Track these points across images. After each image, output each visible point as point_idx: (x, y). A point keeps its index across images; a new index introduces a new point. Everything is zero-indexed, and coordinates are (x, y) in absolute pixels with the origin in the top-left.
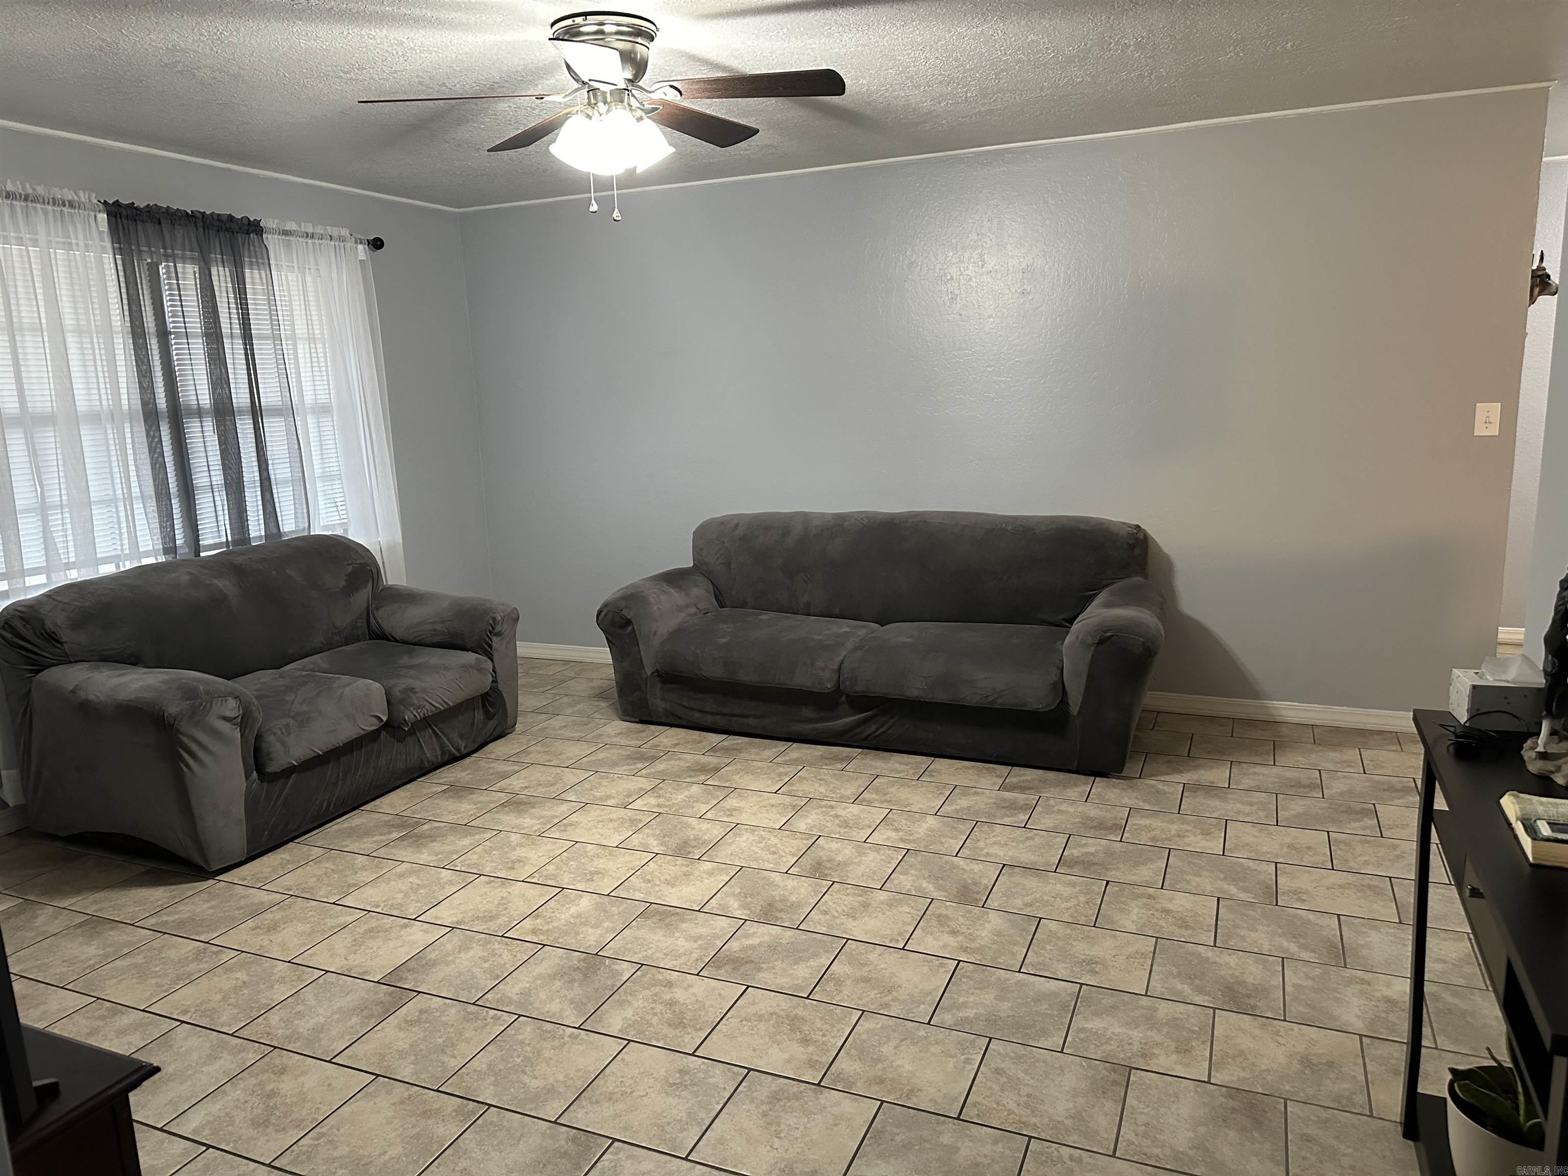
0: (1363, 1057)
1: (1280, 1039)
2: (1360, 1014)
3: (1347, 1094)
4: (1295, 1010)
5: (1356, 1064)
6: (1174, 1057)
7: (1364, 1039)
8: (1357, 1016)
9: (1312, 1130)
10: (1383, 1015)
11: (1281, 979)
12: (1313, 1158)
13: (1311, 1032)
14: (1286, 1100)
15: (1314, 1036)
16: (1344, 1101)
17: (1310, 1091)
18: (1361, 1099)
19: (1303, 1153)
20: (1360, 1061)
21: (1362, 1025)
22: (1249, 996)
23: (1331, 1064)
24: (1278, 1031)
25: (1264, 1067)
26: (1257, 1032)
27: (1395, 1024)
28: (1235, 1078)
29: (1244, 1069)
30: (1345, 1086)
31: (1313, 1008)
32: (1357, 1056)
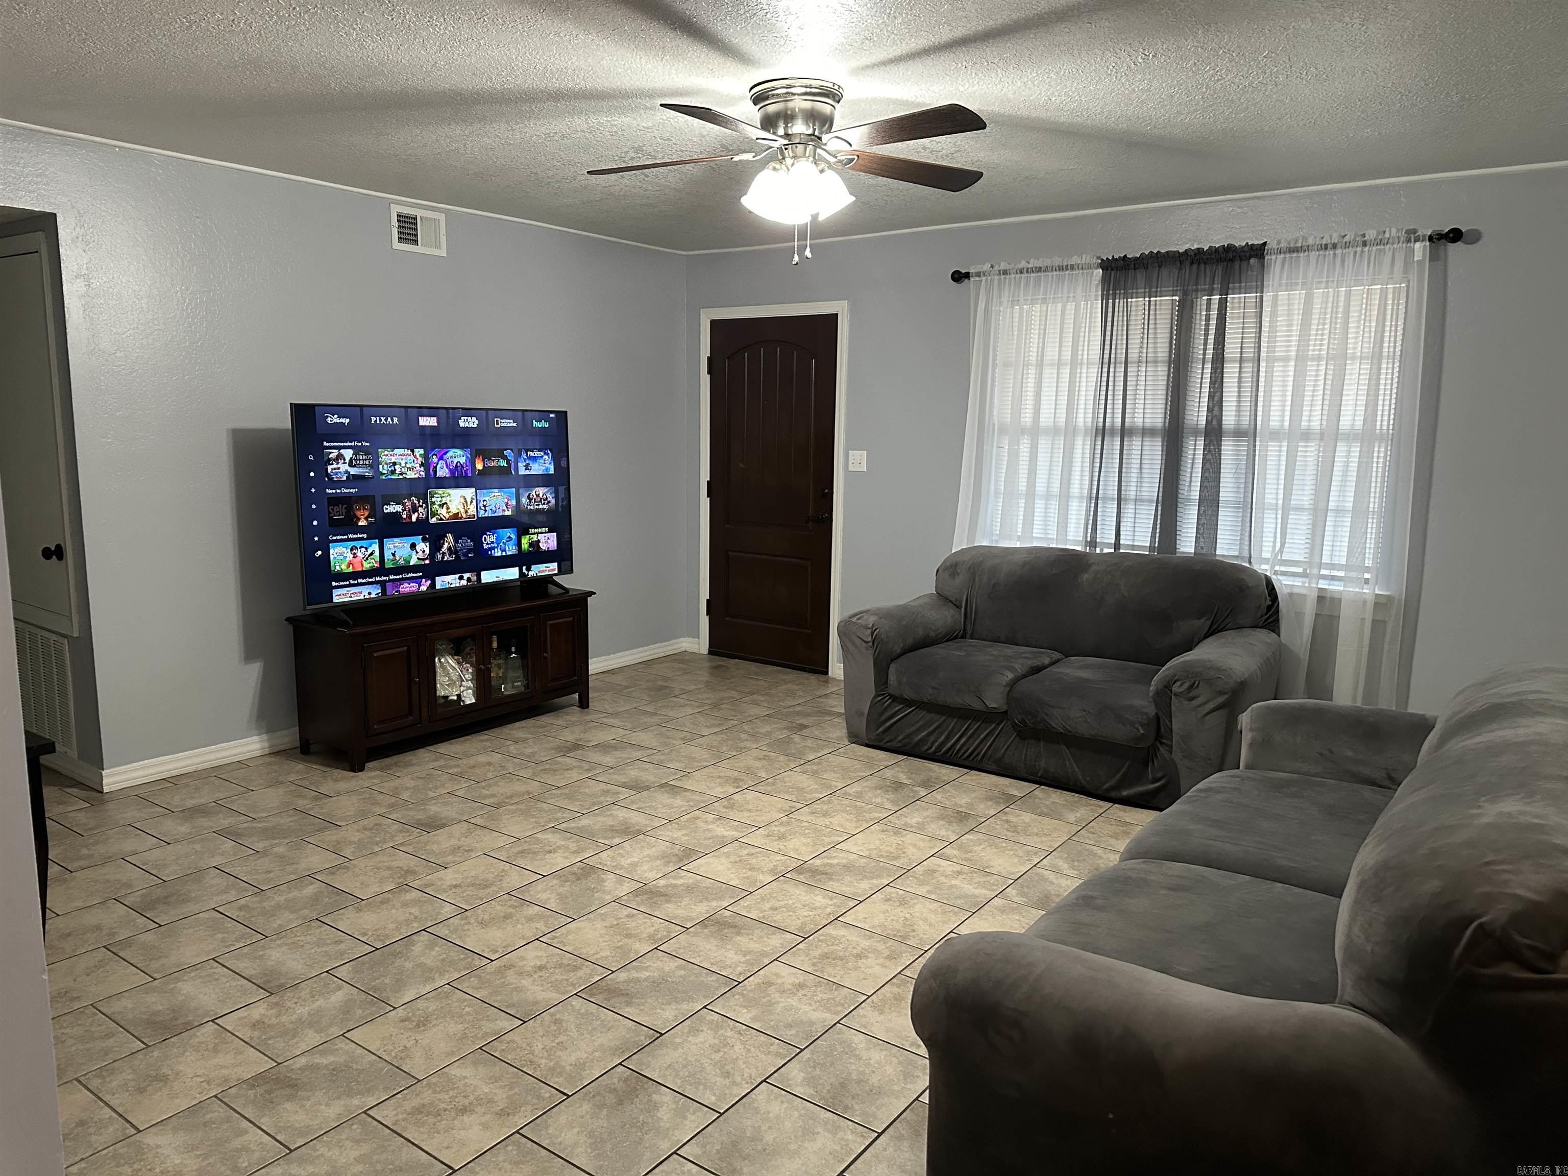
0: (121, 1116)
1: (199, 1079)
2: (159, 1150)
3: (108, 1079)
4: (219, 1111)
5: (121, 1104)
6: (257, 1017)
7: (133, 1131)
8: (159, 1146)
9: (110, 1042)
10: (136, 1166)
11: (264, 1128)
12: (93, 1029)
13: (183, 1103)
14: (148, 1046)
15: (177, 1101)
16: (104, 1073)
17: (137, 1062)
18: (94, 1083)
19: (103, 1027)
20: (120, 1110)
21: (146, 1141)
22: (269, 1092)
23: (141, 1091)
24: (209, 1083)
25: (187, 1054)
26: (225, 1072)
27: (117, 1166)
28: (198, 1034)
29: (201, 1043)
30: (114, 1083)
31: (205, 1124)
32: (125, 1111)
